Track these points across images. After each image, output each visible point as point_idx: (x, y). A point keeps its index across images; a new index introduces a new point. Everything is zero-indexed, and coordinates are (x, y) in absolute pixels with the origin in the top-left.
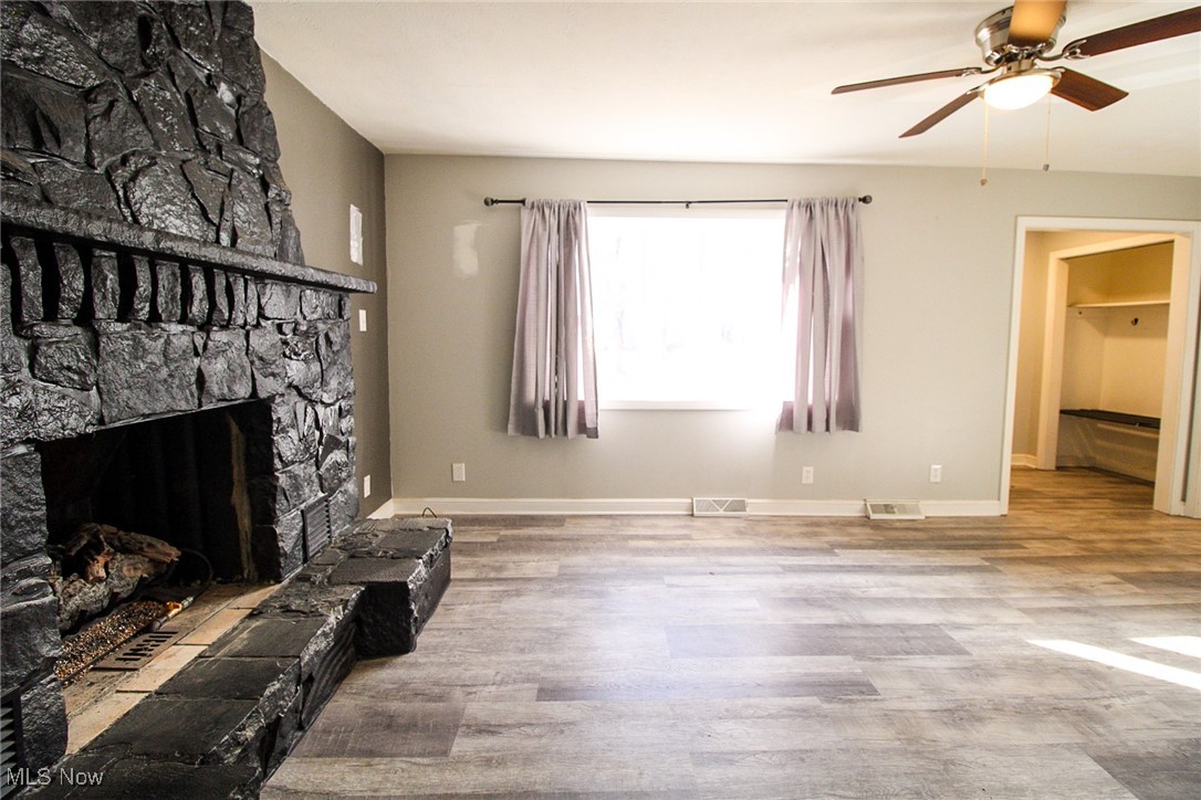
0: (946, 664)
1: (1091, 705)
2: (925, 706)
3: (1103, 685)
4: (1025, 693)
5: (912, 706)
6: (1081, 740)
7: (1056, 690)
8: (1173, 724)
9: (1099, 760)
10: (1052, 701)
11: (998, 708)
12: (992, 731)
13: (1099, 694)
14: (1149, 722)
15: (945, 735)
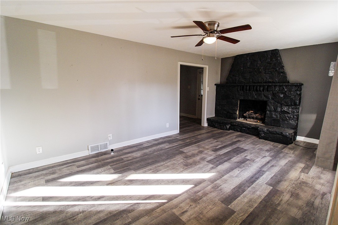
0: (208, 158)
1: (186, 159)
2: (205, 151)
3: (184, 163)
4: (195, 158)
5: (207, 151)
6: (187, 154)
7: (191, 160)
8: (175, 160)
9: (184, 152)
10: (191, 158)
11: (197, 154)
12: (196, 151)
13: (185, 161)
14: (178, 159)
15: (201, 149)
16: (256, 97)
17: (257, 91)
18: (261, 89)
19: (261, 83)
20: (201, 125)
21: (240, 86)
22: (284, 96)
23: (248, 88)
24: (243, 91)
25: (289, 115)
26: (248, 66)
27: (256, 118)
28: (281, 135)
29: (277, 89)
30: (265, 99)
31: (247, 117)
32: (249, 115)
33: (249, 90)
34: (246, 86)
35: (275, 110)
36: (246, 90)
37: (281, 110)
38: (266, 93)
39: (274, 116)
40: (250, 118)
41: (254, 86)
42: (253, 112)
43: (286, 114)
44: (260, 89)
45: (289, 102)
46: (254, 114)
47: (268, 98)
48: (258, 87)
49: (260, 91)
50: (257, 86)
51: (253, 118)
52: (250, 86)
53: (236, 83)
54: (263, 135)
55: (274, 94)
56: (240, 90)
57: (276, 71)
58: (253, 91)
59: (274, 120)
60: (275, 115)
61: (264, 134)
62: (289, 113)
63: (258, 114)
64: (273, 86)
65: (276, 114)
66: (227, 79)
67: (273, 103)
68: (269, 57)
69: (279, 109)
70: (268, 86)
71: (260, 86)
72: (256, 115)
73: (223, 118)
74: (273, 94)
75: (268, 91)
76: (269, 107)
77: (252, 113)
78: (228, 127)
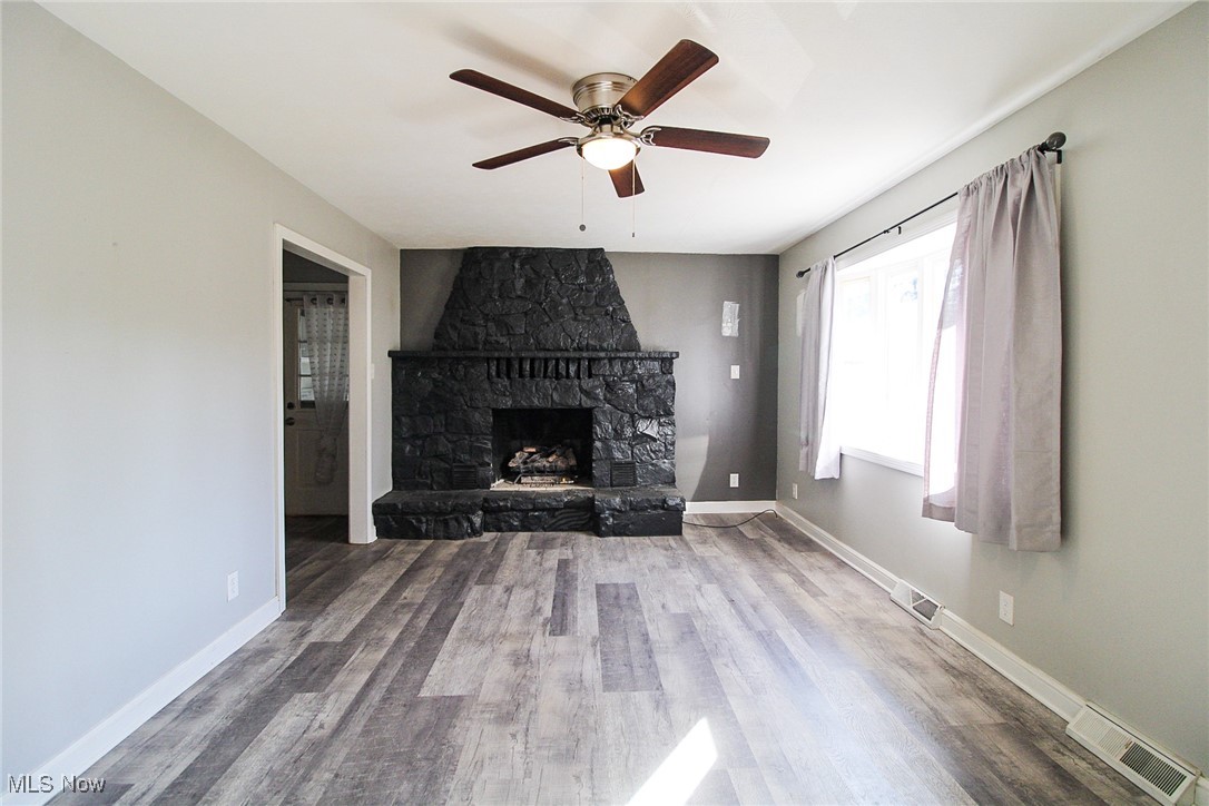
16: (555, 397)
17: (558, 376)
18: (572, 369)
19: (567, 350)
20: (346, 539)
21: (498, 359)
22: (637, 390)
23: (527, 367)
24: (509, 377)
25: (655, 446)
26: (519, 293)
27: (553, 471)
28: (663, 508)
29: (617, 368)
30: (586, 403)
31: (519, 473)
32: (525, 463)
33: (532, 376)
34: (521, 360)
35: (618, 435)
36: (521, 375)
37: (634, 433)
38: (587, 383)
39: (618, 455)
40: (529, 473)
41: (546, 360)
42: (534, 450)
43: (646, 442)
44: (568, 369)
45: (653, 406)
46: (542, 457)
47: (596, 399)
48: (562, 364)
49: (568, 376)
50: (557, 360)
51: (541, 472)
52: (533, 361)
53: (477, 349)
54: (611, 520)
55: (609, 387)
56: (498, 375)
57: (607, 314)
58: (545, 377)
59: (619, 465)
60: (619, 449)
61: (613, 516)
62: (654, 440)
63: (554, 457)
64: (606, 361)
65: (623, 446)
66: (437, 335)
67: (611, 414)
68: (583, 269)
69: (628, 432)
70: (591, 360)
71: (568, 361)
72: (551, 459)
73: (432, 489)
74: (608, 385)
75: (590, 376)
76: (601, 428)
77: (531, 454)
78: (477, 520)
